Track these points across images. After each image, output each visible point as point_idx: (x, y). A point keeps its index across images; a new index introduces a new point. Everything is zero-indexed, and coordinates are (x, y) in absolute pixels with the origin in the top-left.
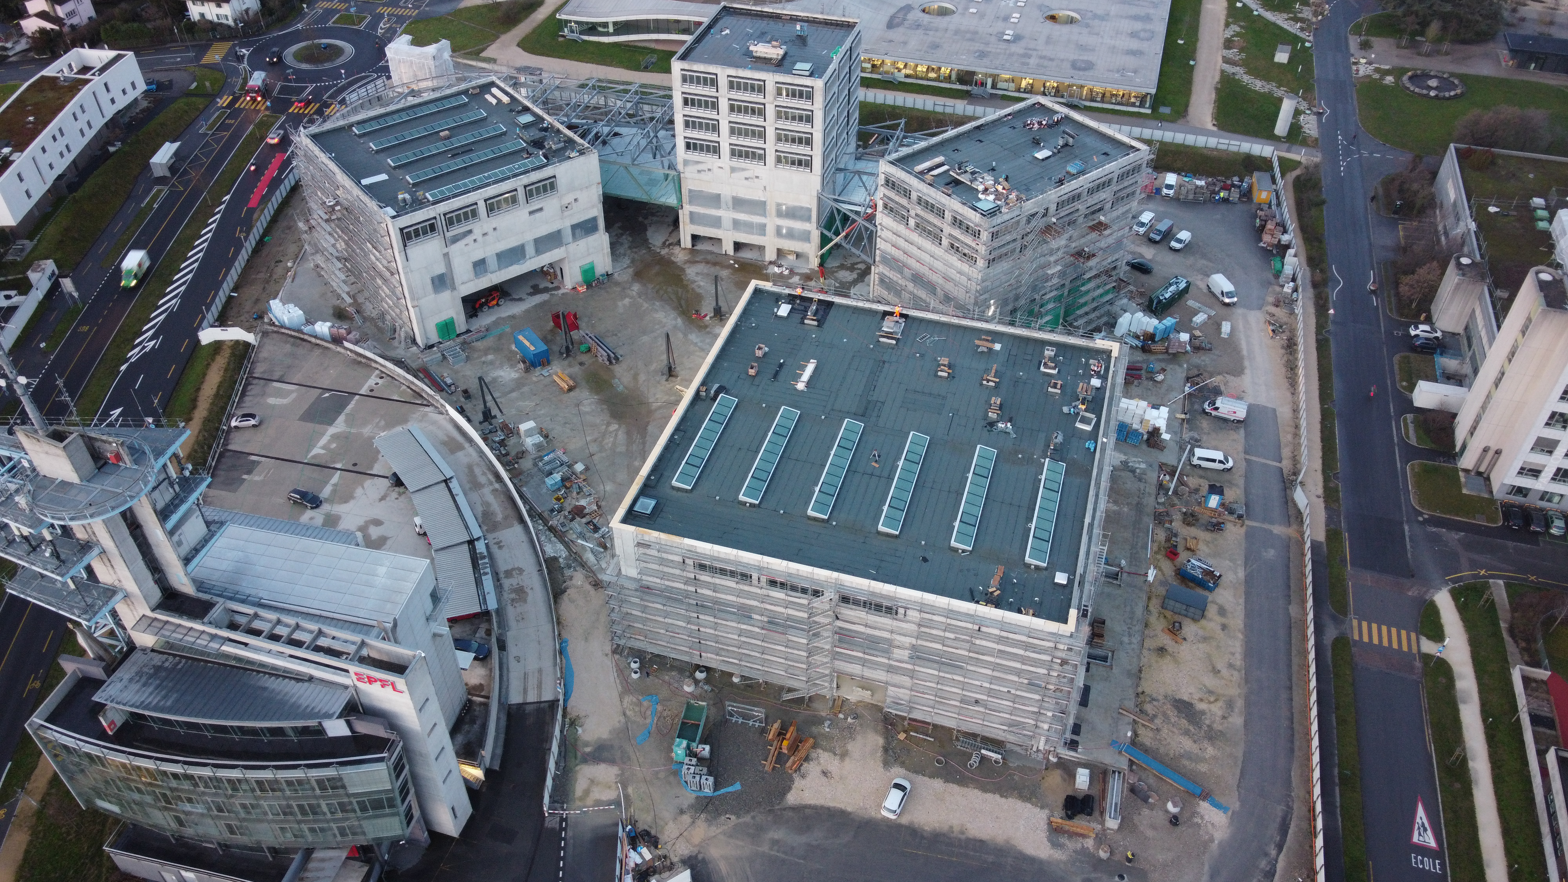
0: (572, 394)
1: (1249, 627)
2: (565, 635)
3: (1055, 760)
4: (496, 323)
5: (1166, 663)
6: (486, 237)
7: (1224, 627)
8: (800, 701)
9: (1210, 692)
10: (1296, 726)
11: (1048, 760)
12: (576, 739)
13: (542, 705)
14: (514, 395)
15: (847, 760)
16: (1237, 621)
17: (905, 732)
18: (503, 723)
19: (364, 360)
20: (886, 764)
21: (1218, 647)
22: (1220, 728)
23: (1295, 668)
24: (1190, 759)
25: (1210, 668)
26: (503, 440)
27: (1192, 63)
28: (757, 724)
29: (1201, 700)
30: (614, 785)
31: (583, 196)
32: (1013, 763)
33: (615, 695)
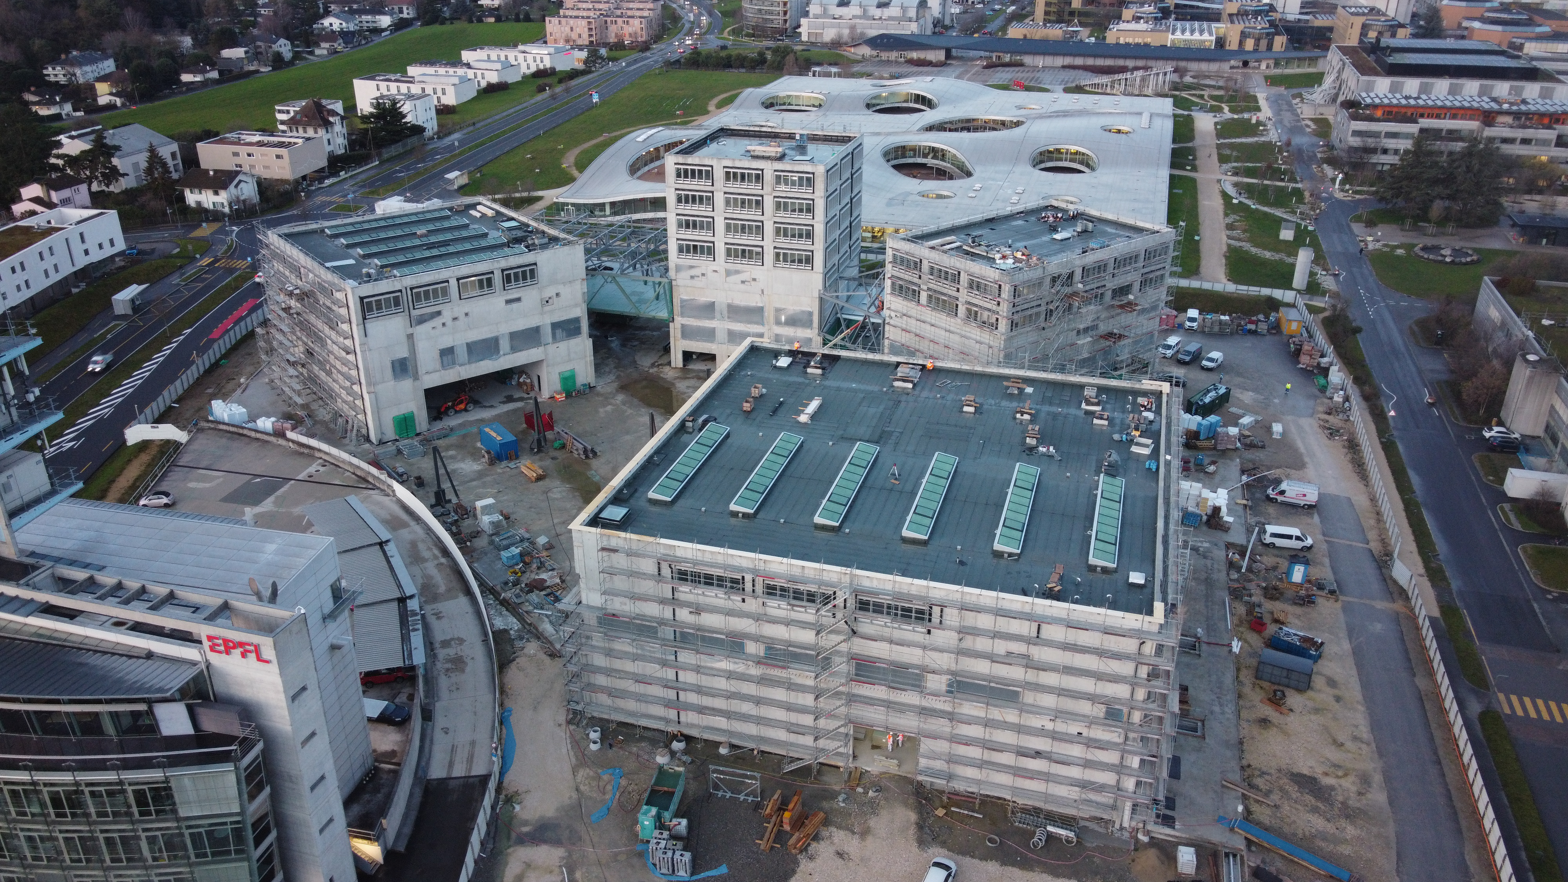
0: (541, 483)
1: (1369, 699)
2: (508, 704)
3: (1145, 839)
4: (462, 425)
5: (1272, 734)
6: (457, 322)
7: (1338, 699)
8: (805, 772)
9: (1337, 766)
10: (1458, 805)
11: (1137, 840)
12: (512, 818)
13: (471, 780)
14: (474, 483)
15: (870, 839)
16: (1354, 690)
17: (944, 807)
18: (417, 799)
19: (306, 451)
20: (922, 843)
21: (1335, 719)
22: (1358, 805)
23: (1438, 741)
24: (1325, 839)
25: (1330, 740)
26: (456, 521)
27: (1197, 238)
28: (750, 799)
29: (1326, 774)
30: (557, 870)
31: (565, 291)
32: (1090, 843)
33: (567, 768)
